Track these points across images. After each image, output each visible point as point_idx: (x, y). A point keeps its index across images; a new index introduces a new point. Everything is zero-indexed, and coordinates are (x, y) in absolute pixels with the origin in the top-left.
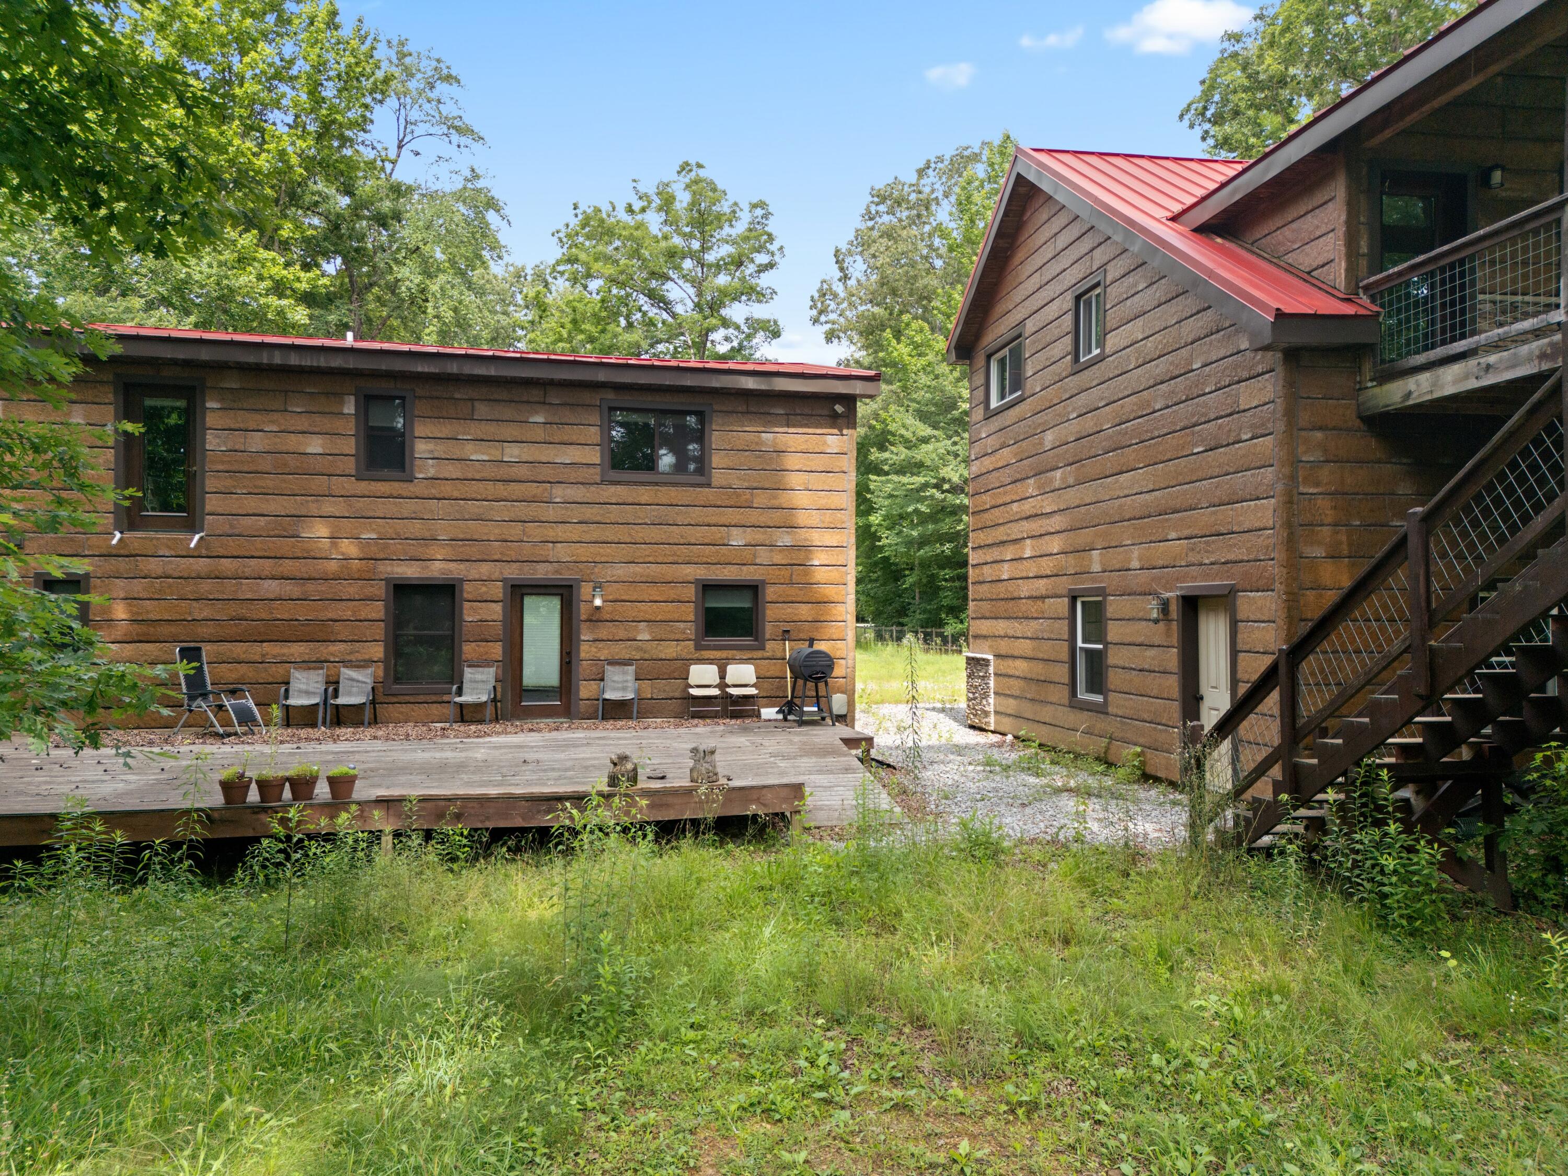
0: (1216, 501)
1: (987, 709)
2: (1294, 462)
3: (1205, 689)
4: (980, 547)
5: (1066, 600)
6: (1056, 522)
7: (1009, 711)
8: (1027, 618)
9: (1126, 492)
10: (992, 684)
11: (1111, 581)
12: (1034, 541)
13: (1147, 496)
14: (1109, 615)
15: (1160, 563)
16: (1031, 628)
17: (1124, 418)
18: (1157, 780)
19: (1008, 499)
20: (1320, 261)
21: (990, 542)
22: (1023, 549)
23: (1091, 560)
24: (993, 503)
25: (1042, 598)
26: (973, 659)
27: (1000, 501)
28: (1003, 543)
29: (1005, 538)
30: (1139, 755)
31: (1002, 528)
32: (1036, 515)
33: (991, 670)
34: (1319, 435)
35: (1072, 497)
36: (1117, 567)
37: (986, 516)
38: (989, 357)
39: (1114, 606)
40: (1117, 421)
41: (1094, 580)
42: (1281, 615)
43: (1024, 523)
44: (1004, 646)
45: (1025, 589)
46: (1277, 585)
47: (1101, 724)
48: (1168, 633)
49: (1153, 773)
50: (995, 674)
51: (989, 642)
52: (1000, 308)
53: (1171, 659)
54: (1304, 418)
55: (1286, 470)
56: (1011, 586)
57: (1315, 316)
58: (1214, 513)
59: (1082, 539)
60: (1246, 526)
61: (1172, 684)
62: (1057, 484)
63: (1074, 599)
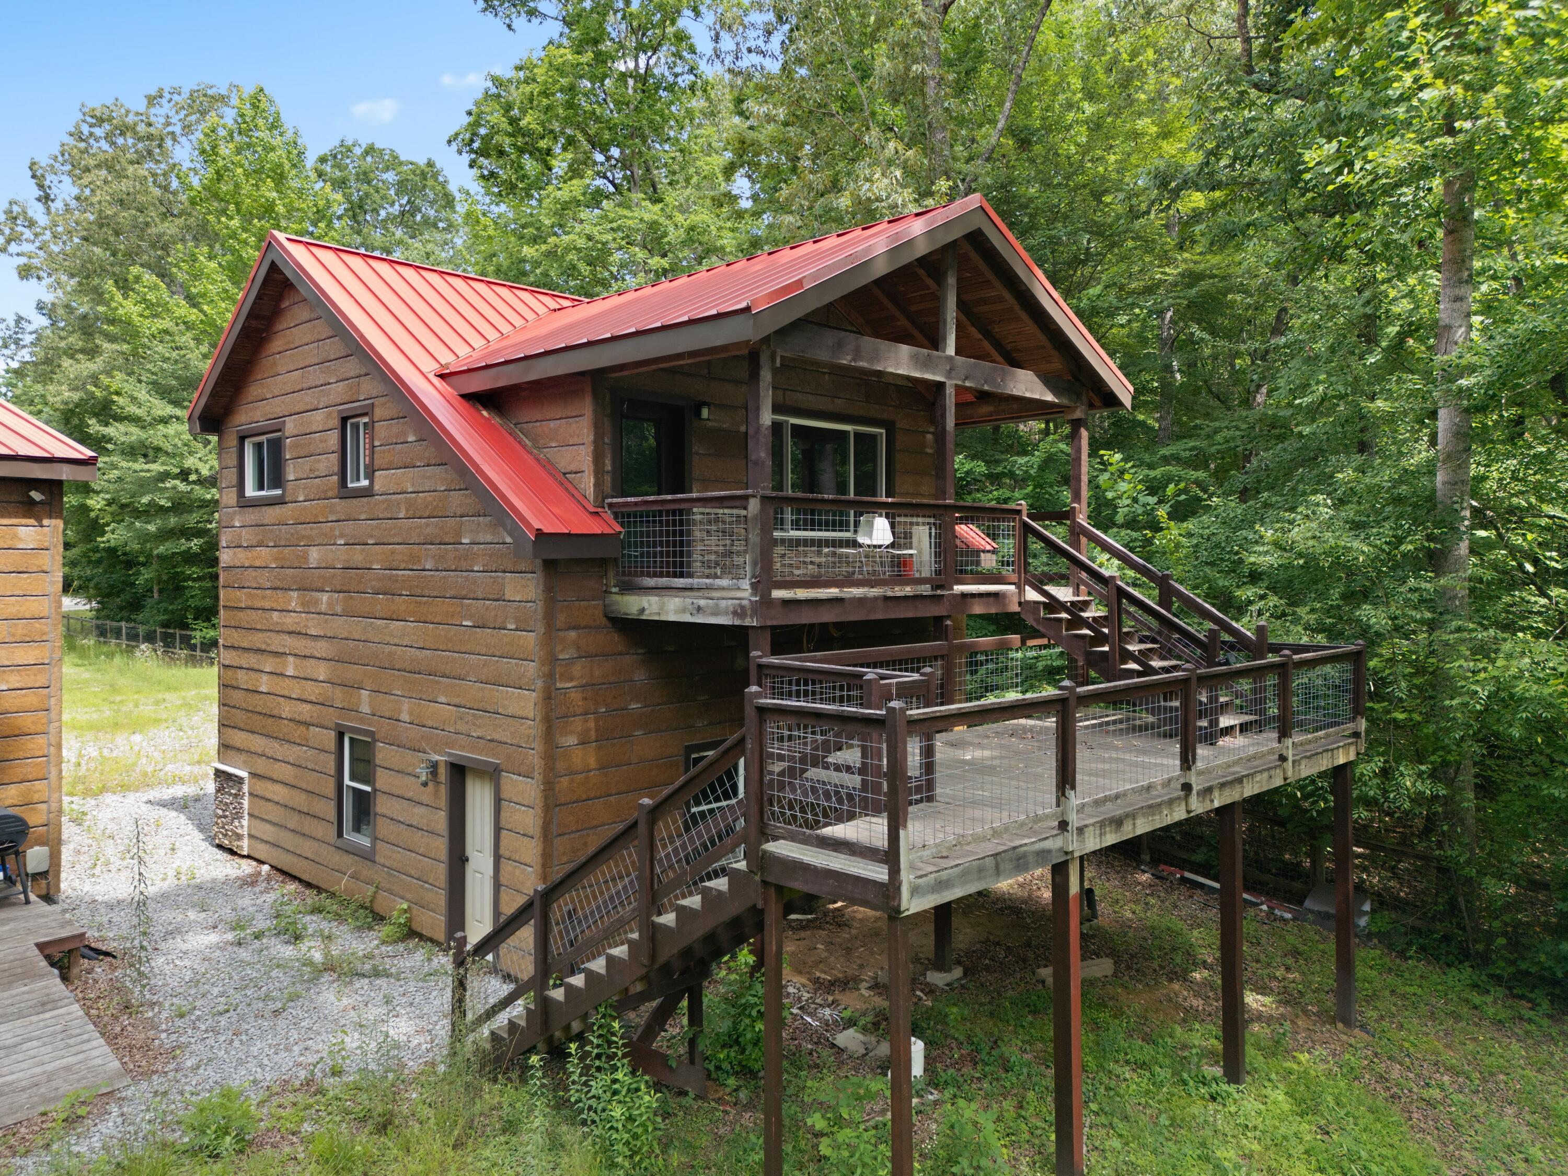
0: (483, 678)
1: (239, 831)
2: (552, 660)
3: (470, 851)
4: (233, 647)
5: (333, 733)
6: (321, 648)
7: (265, 838)
8: (289, 741)
9: (396, 641)
10: (246, 803)
11: (382, 728)
12: (298, 661)
13: (418, 652)
14: (378, 762)
15: (430, 723)
16: (293, 753)
17: (395, 565)
18: (421, 937)
19: (267, 605)
20: (573, 467)
21: (245, 645)
22: (285, 665)
23: (359, 698)
24: (250, 603)
25: (307, 724)
26: (224, 772)
27: (258, 605)
28: (262, 651)
29: (263, 647)
30: (405, 911)
31: (260, 635)
32: (299, 633)
33: (246, 788)
34: (573, 634)
35: (340, 626)
36: (387, 714)
37: (240, 614)
38: (242, 439)
39: (383, 754)
40: (387, 565)
41: (362, 721)
42: (539, 803)
43: (286, 637)
44: (262, 766)
45: (287, 709)
46: (536, 775)
47: (367, 871)
48: (436, 792)
49: (419, 930)
50: (250, 794)
51: (243, 757)
52: (255, 390)
53: (440, 821)
54: (561, 619)
55: (546, 669)
56: (271, 701)
57: (569, 535)
58: (483, 689)
59: (353, 673)
60: (510, 711)
61: (440, 846)
62: (323, 608)
63: (341, 735)
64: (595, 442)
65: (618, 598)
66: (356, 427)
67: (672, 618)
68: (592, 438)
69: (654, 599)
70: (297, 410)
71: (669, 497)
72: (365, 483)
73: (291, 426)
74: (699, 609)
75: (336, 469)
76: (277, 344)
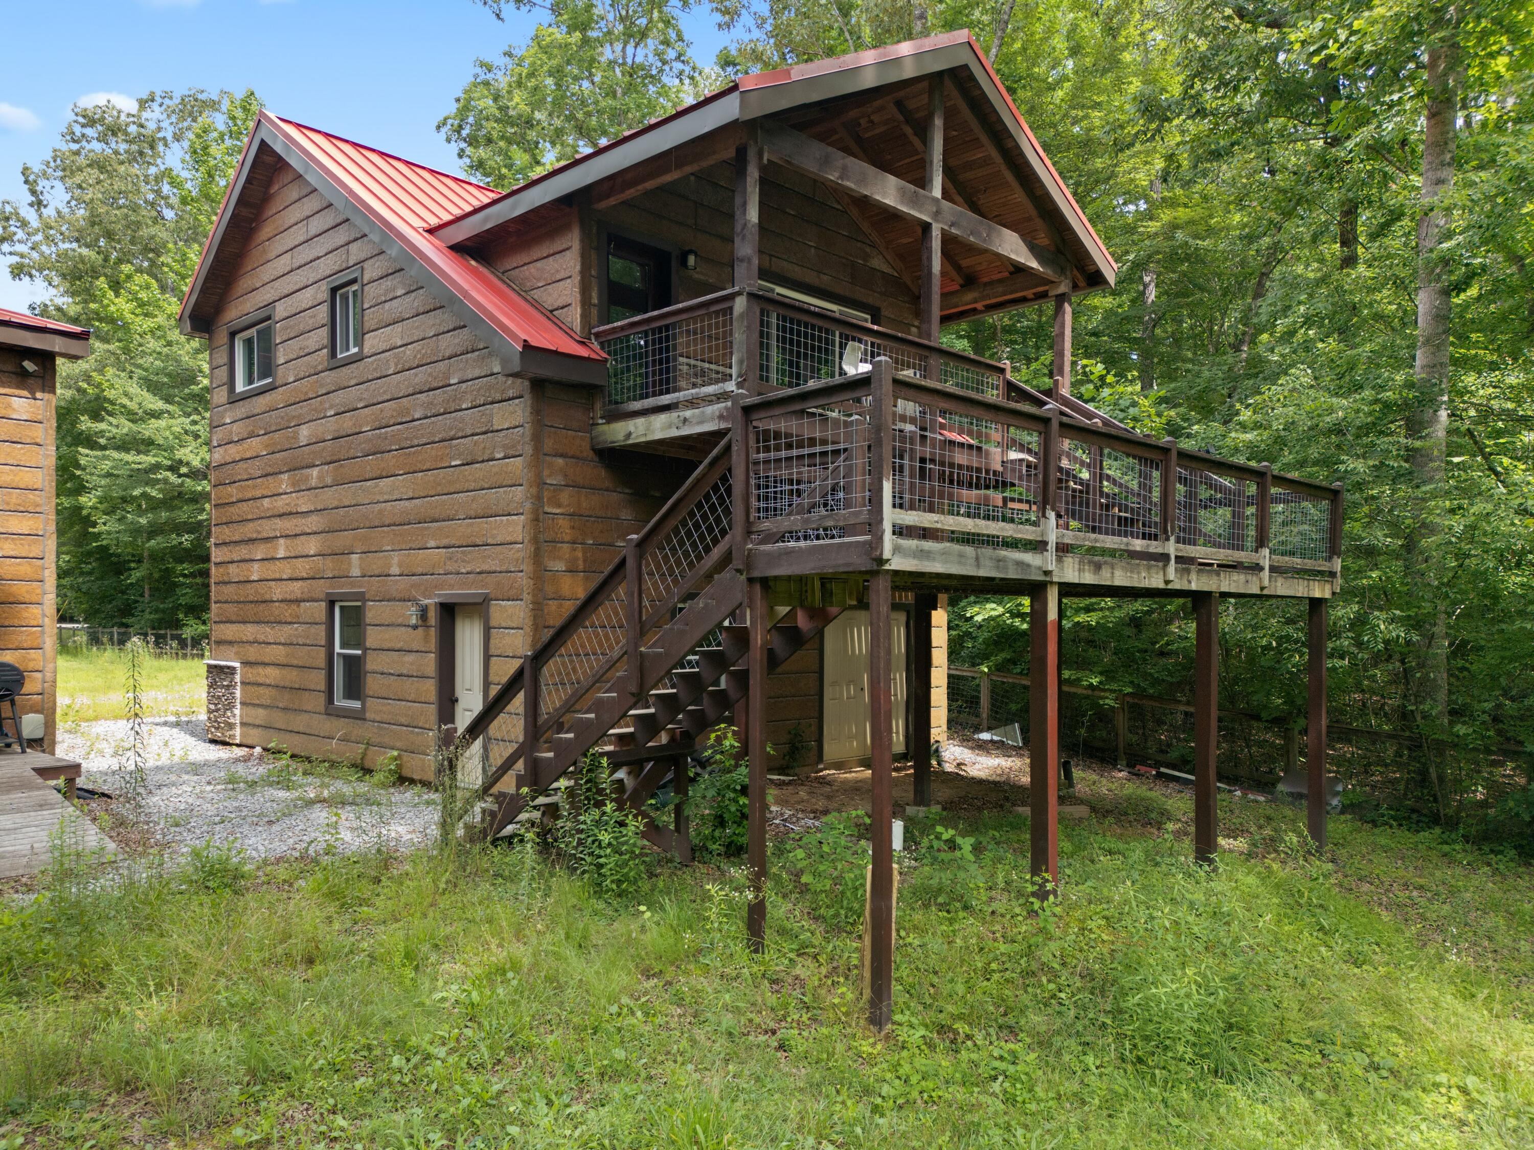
0: (473, 513)
1: (232, 720)
2: (540, 484)
3: (460, 692)
4: (225, 544)
5: (323, 604)
6: (313, 523)
7: (258, 722)
8: (280, 622)
9: (386, 497)
10: (238, 693)
11: (371, 587)
12: (289, 541)
13: (407, 503)
14: (368, 621)
15: (420, 570)
16: (284, 633)
17: (384, 422)
18: (412, 781)
19: (258, 493)
20: (560, 303)
21: (237, 538)
22: (276, 549)
23: (350, 564)
24: (240, 496)
25: (298, 601)
26: (216, 666)
27: (250, 496)
28: (252, 541)
29: (255, 536)
30: (396, 759)
31: (251, 525)
32: (291, 514)
33: (238, 678)
34: (560, 461)
35: (329, 497)
36: (377, 572)
37: (232, 509)
38: (233, 335)
39: (373, 612)
40: (377, 424)
41: (352, 585)
42: (529, 622)
43: (277, 521)
44: (252, 653)
45: (278, 591)
46: (525, 596)
47: (358, 730)
48: (426, 638)
49: (409, 775)
50: (242, 683)
51: (235, 649)
52: (245, 283)
53: (429, 663)
54: (548, 444)
55: (534, 490)
56: (262, 588)
57: (556, 353)
58: (471, 525)
59: (343, 540)
60: (499, 540)
61: (430, 688)
62: (313, 483)
63: (331, 604)
64: (582, 272)
65: (605, 427)
66: (345, 298)
67: (658, 436)
68: (578, 268)
69: (640, 421)
70: (286, 292)
71: (656, 313)
72: (354, 350)
73: (281, 310)
74: (685, 420)
75: (325, 342)
76: (266, 231)
